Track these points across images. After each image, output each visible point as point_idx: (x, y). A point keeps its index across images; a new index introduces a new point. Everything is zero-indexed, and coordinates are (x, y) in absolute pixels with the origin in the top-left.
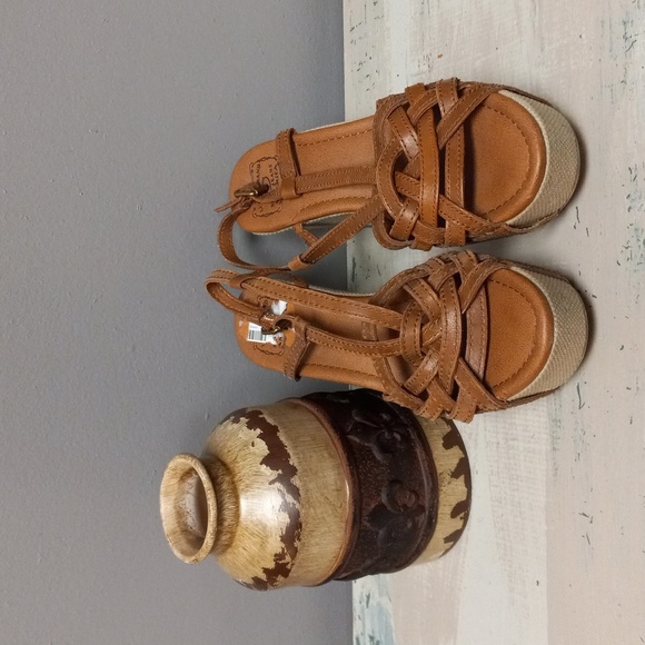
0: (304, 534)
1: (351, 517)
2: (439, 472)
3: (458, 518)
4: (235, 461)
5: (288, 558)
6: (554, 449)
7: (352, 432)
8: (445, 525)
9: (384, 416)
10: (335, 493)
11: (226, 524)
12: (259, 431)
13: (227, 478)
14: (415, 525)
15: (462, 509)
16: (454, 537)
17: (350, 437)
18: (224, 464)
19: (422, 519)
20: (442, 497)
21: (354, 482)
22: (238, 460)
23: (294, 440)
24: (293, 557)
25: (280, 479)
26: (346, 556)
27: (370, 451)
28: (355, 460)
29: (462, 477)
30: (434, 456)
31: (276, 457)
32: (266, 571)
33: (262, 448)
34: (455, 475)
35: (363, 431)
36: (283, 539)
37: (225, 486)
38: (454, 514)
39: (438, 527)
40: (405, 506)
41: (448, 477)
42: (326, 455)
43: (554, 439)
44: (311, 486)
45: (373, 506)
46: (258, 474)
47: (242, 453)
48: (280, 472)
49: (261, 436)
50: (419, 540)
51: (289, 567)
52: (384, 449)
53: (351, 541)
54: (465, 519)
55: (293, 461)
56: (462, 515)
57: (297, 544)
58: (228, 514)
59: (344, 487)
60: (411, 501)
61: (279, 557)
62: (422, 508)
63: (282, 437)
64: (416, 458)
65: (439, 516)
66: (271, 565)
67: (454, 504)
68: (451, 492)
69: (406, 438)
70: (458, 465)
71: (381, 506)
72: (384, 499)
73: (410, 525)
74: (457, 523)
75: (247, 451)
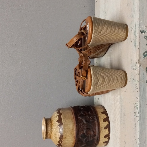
0: (64, 138)
1: (76, 135)
2: (101, 127)
3: (106, 138)
5: (61, 143)
6: (121, 125)
7: (80, 116)
8: (102, 140)
9: (89, 113)
10: (72, 130)
11: (49, 133)
12: (58, 114)
13: (50, 124)
14: (93, 139)
15: (108, 136)
16: (107, 143)
17: (78, 117)
18: (51, 121)
19: (96, 138)
20: (101, 133)
21: (77, 128)
22: (53, 120)
23: (64, 117)
24: (62, 142)
25: (60, 125)
26: (75, 143)
27: (83, 121)
28: (78, 123)
29: (107, 129)
30: (100, 123)
31: (60, 121)
33: (57, 118)
34: (105, 128)
35: (82, 115)
36: (59, 138)
37: (49, 126)
38: (105, 137)
39: (100, 140)
40: (91, 134)
41: (103, 129)
42: (71, 121)
43: (121, 122)
44: (66, 128)
45: (82, 133)
46: (56, 124)
47: (54, 119)
48: (60, 124)
49: (58, 116)
50: (95, 142)
51: (61, 144)
52: (86, 121)
53: (76, 141)
54: (109, 139)
55: (63, 122)
56: (107, 137)
57: (62, 140)
58: (49, 131)
59: (74, 129)
60: (92, 133)
61: (59, 142)
62: (95, 135)
63: (62, 116)
64: (95, 123)
65: (100, 137)
66: (58, 143)
67: (105, 135)
68: (104, 132)
69: (93, 119)
70: (106, 126)
71: (84, 134)
72: (85, 132)
73: (92, 139)
74: (106, 139)
75: (55, 118)
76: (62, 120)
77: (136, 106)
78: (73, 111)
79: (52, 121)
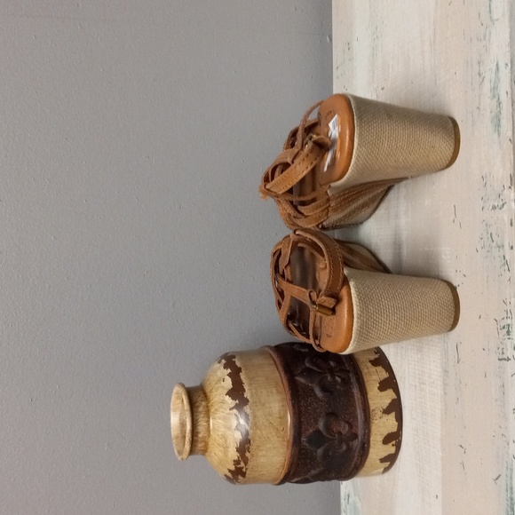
0: (253, 448)
1: (292, 438)
2: (372, 408)
3: (390, 444)
4: (211, 391)
5: (242, 464)
6: (445, 393)
7: (301, 374)
8: (378, 450)
9: (332, 363)
10: (279, 420)
11: (200, 435)
12: (229, 371)
13: (204, 403)
14: (349, 449)
15: (394, 438)
16: (391, 460)
17: (298, 378)
18: (205, 394)
19: (356, 444)
20: (374, 428)
21: (294, 413)
22: (214, 391)
23: (251, 379)
24: (246, 463)
25: (237, 407)
26: (291, 465)
27: (313, 390)
28: (298, 397)
29: (393, 414)
30: (369, 396)
31: (237, 392)
32: (230, 471)
33: (228, 383)
34: (387, 411)
35: (308, 373)
36: (238, 450)
37: (201, 409)
38: (387, 440)
39: (371, 450)
40: (340, 433)
41: (380, 414)
42: (274, 391)
43: (445, 385)
44: (259, 413)
45: (311, 431)
46: (223, 402)
47: (217, 386)
48: (237, 402)
49: (229, 375)
50: (355, 459)
51: (244, 470)
52: (324, 389)
53: (292, 456)
54: (398, 446)
55: (247, 395)
56: (394, 442)
57: (247, 454)
58: (201, 428)
59: (286, 416)
60: (345, 429)
61: (237, 462)
62: (355, 436)
63: (243, 376)
64: (353, 396)
65: (371, 442)
66: (233, 468)
67: (385, 434)
68: (382, 425)
69: (346, 382)
70: (390, 404)
71: (318, 432)
72: (321, 425)
73: (344, 448)
74: (390, 449)
75: (219, 385)
76: (246, 387)
77: (504, 327)
78: (276, 360)
79: (208, 394)
